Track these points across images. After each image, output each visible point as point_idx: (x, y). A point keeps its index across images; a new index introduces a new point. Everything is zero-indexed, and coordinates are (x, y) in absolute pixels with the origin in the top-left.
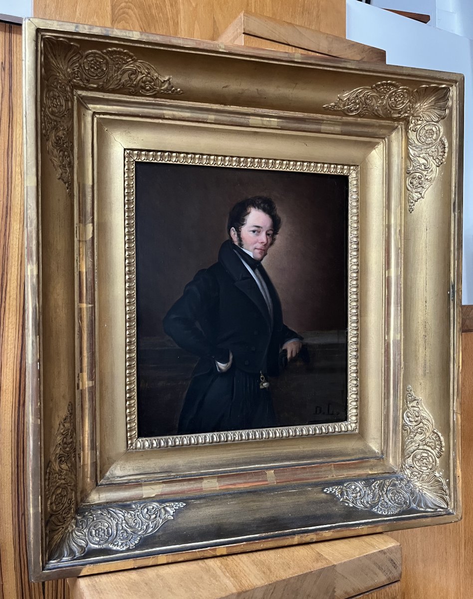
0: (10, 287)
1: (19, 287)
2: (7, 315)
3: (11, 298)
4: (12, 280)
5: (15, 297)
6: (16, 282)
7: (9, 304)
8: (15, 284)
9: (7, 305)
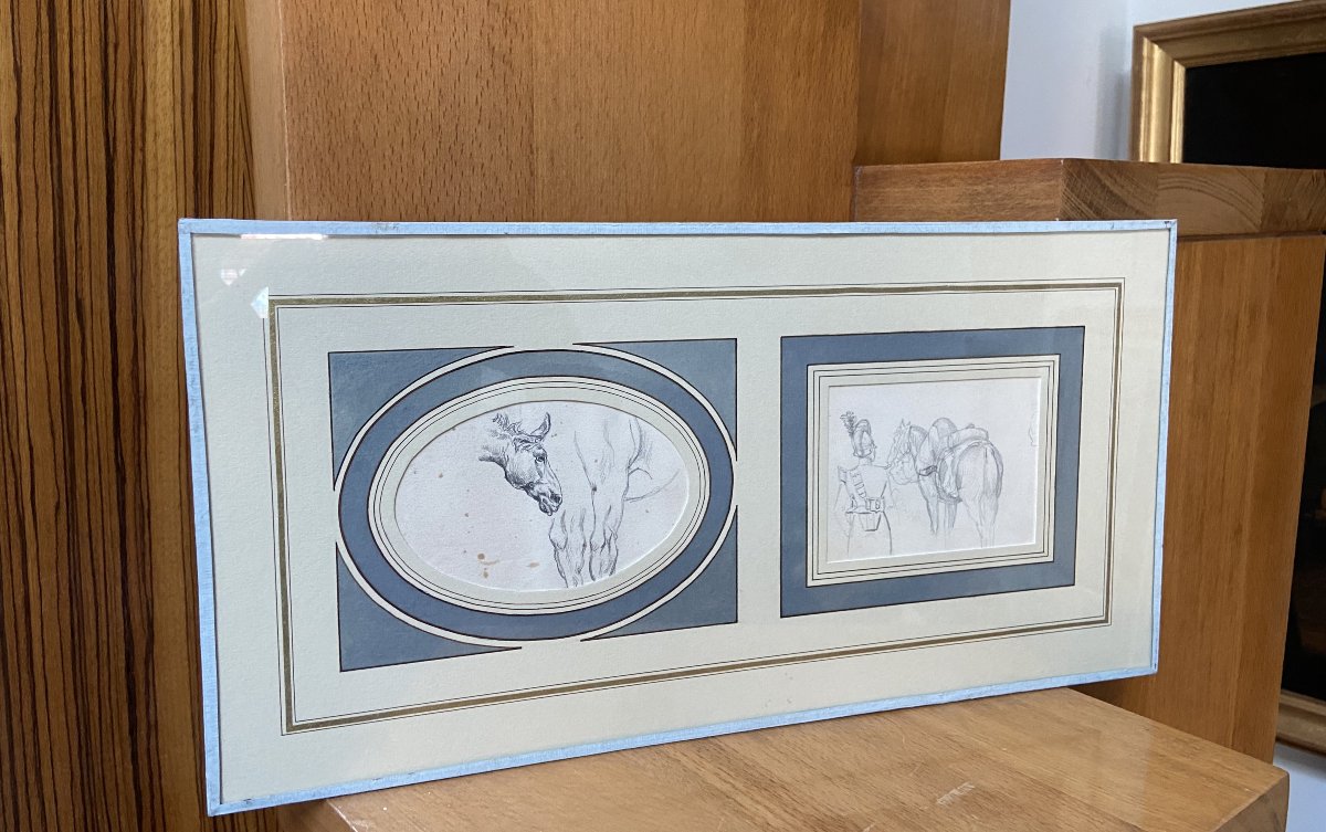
0: (155, 105)
1: (178, 107)
2: (151, 186)
3: (160, 140)
4: (160, 86)
5: (170, 135)
6: (169, 94)
7: (155, 156)
8: (169, 97)
9: (149, 156)
